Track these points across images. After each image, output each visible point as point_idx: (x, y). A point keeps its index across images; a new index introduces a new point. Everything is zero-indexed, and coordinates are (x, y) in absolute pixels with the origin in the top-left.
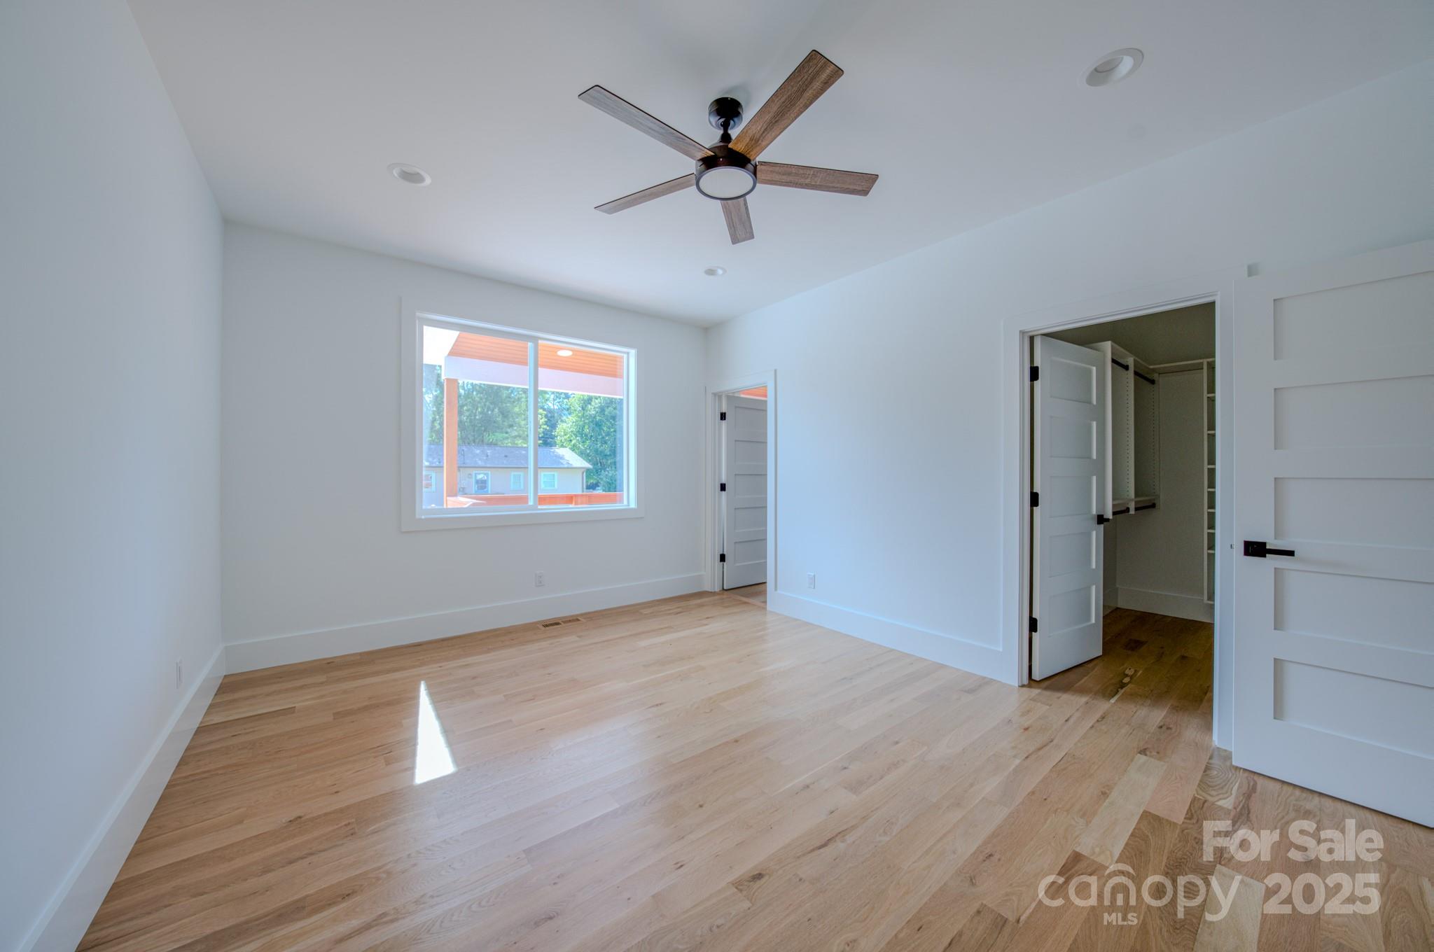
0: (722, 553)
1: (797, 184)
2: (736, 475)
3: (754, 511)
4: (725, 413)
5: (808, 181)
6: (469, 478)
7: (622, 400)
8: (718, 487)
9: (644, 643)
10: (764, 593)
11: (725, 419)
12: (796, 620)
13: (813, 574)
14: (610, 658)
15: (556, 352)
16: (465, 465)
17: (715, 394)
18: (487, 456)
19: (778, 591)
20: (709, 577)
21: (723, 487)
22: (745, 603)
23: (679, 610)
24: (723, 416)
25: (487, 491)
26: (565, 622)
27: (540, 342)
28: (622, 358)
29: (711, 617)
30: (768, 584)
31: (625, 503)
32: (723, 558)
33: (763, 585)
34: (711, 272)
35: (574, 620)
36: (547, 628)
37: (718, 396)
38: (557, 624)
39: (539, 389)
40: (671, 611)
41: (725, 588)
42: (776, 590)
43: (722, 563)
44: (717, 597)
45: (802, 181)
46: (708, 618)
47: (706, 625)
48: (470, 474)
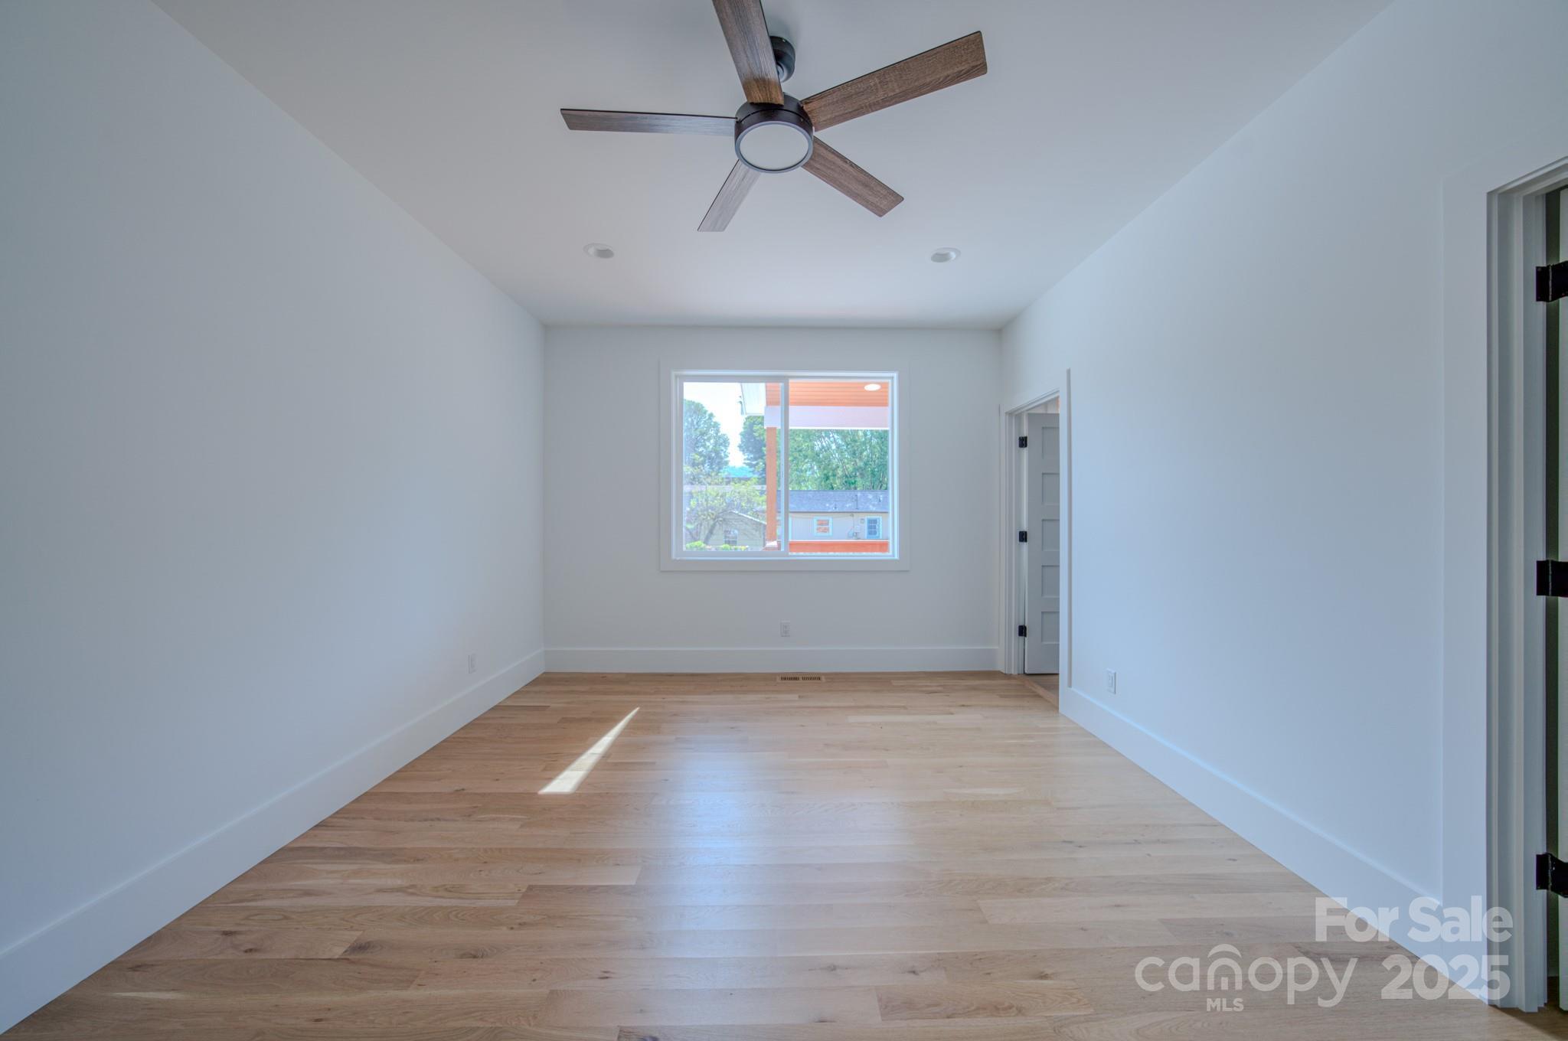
0: (1022, 624)
1: (870, 106)
2: (1043, 520)
3: (1047, 573)
4: (1026, 438)
5: (881, 95)
6: (861, 523)
7: (886, 432)
8: (1016, 537)
9: (853, 719)
10: (1055, 688)
11: (1026, 446)
12: (1090, 735)
13: (1113, 672)
14: (803, 726)
15: (863, 388)
16: (857, 511)
17: (1010, 414)
18: (880, 501)
19: (1073, 689)
20: (1003, 654)
21: (1023, 537)
22: (1039, 696)
23: (940, 688)
24: (1023, 442)
25: (879, 536)
26: (804, 679)
27: (791, 381)
28: (887, 383)
29: (967, 706)
30: (1060, 675)
31: (891, 553)
32: (1022, 631)
33: (1054, 677)
34: (941, 257)
35: (815, 678)
36: (784, 681)
37: (1015, 415)
38: (796, 679)
39: (790, 428)
40: (924, 689)
41: (1026, 672)
42: (1070, 685)
43: (1022, 638)
44: (1013, 682)
45: (872, 99)
46: (963, 706)
47: (952, 714)
48: (862, 519)
